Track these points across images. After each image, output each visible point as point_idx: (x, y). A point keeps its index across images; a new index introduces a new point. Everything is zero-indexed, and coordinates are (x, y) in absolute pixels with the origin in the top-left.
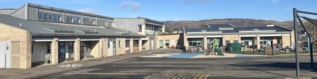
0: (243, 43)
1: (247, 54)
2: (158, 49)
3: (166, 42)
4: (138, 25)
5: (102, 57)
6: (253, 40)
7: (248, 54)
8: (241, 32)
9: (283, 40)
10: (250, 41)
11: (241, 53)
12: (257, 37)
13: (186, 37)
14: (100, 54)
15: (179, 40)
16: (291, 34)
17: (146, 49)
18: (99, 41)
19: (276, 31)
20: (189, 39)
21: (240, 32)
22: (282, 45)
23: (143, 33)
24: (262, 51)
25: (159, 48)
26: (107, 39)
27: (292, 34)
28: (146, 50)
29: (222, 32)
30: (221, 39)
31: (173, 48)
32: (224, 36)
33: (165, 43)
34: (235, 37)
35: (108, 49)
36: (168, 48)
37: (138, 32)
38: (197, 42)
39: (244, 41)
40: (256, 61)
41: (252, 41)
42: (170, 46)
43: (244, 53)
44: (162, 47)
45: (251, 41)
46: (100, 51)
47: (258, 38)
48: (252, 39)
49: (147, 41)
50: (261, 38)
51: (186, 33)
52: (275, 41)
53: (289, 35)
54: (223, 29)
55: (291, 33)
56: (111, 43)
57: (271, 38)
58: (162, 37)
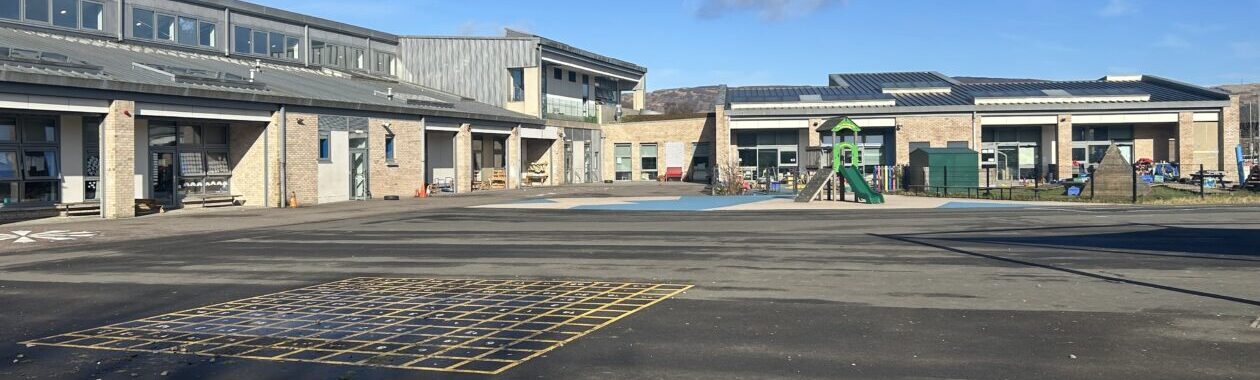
0: (992, 156)
1: (1002, 198)
2: (606, 182)
3: (642, 152)
4: (509, 69)
5: (283, 205)
6: (1039, 142)
7: (1010, 199)
8: (985, 101)
9: (1185, 140)
10: (1026, 144)
11: (973, 192)
12: (1060, 124)
13: (725, 126)
14: (270, 191)
15: (699, 145)
16: (1221, 114)
17: (548, 179)
18: (266, 124)
19: (1152, 100)
20: (739, 136)
21: (977, 101)
22: (1176, 165)
23: (530, 107)
24: (1081, 186)
25: (613, 177)
26: (311, 119)
27: (1227, 112)
28: (547, 183)
29: (893, 103)
30: (888, 133)
31: (677, 178)
32: (901, 120)
33: (637, 155)
34: (955, 127)
35: (322, 167)
36: (651, 177)
37: (509, 100)
38: (776, 150)
39: (999, 147)
40: (1042, 222)
41: (1034, 144)
42: (662, 170)
43: (987, 193)
44: (627, 175)
45: (1029, 146)
46: (269, 176)
47: (1065, 133)
48: (1034, 134)
49: (551, 142)
50: (1079, 131)
51: (728, 106)
52: (1144, 148)
53: (1214, 117)
54: (900, 92)
55: (1221, 108)
56: (339, 140)
57: (1128, 132)
58: (626, 130)
